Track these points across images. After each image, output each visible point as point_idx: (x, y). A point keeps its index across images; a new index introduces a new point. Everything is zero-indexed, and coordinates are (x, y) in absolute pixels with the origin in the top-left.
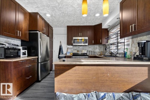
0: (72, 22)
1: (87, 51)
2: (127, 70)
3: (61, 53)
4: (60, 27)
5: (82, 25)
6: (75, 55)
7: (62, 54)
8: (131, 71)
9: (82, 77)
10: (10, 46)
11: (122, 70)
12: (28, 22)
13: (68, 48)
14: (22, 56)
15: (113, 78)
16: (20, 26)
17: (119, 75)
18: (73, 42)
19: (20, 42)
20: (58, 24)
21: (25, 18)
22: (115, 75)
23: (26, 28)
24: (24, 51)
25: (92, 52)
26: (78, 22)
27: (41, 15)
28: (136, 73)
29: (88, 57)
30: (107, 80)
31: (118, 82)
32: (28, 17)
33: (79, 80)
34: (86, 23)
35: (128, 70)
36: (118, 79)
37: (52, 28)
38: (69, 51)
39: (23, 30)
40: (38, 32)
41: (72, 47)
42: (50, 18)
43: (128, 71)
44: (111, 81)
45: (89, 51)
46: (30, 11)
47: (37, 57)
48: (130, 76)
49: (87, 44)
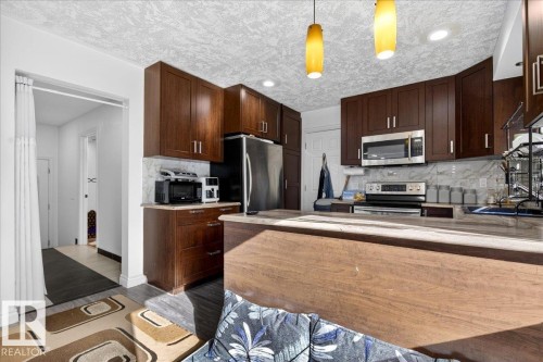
0: (351, 83)
1: (427, 187)
2: (432, 265)
3: (324, 195)
4: (322, 107)
5: (395, 85)
6: (372, 201)
7: (327, 197)
8: (451, 271)
9: (280, 264)
10: (181, 178)
11: (408, 261)
12: (219, 113)
13: (348, 177)
14: (204, 199)
15: (375, 285)
16: (201, 129)
17: (398, 278)
18: (361, 152)
19: (209, 165)
20: (310, 101)
21: (213, 105)
22: (382, 276)
23: (215, 131)
24: (209, 188)
25: (451, 190)
26: (377, 80)
27: (252, 87)
28: (477, 286)
29: (418, 211)
30: (350, 288)
31: (393, 304)
32: (220, 102)
33: (272, 270)
34: (411, 73)
35: (439, 265)
36: (391, 292)
37: (299, 114)
38: (353, 186)
39: (209, 136)
40: (242, 136)
41: (360, 171)
42: (277, 89)
43: (438, 269)
44: (366, 292)
45: (438, 188)
46: (224, 86)
47: (239, 204)
48: (447, 290)
49: (420, 159)
